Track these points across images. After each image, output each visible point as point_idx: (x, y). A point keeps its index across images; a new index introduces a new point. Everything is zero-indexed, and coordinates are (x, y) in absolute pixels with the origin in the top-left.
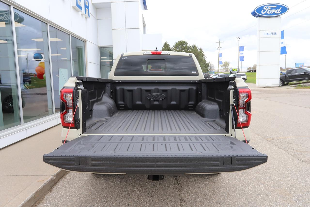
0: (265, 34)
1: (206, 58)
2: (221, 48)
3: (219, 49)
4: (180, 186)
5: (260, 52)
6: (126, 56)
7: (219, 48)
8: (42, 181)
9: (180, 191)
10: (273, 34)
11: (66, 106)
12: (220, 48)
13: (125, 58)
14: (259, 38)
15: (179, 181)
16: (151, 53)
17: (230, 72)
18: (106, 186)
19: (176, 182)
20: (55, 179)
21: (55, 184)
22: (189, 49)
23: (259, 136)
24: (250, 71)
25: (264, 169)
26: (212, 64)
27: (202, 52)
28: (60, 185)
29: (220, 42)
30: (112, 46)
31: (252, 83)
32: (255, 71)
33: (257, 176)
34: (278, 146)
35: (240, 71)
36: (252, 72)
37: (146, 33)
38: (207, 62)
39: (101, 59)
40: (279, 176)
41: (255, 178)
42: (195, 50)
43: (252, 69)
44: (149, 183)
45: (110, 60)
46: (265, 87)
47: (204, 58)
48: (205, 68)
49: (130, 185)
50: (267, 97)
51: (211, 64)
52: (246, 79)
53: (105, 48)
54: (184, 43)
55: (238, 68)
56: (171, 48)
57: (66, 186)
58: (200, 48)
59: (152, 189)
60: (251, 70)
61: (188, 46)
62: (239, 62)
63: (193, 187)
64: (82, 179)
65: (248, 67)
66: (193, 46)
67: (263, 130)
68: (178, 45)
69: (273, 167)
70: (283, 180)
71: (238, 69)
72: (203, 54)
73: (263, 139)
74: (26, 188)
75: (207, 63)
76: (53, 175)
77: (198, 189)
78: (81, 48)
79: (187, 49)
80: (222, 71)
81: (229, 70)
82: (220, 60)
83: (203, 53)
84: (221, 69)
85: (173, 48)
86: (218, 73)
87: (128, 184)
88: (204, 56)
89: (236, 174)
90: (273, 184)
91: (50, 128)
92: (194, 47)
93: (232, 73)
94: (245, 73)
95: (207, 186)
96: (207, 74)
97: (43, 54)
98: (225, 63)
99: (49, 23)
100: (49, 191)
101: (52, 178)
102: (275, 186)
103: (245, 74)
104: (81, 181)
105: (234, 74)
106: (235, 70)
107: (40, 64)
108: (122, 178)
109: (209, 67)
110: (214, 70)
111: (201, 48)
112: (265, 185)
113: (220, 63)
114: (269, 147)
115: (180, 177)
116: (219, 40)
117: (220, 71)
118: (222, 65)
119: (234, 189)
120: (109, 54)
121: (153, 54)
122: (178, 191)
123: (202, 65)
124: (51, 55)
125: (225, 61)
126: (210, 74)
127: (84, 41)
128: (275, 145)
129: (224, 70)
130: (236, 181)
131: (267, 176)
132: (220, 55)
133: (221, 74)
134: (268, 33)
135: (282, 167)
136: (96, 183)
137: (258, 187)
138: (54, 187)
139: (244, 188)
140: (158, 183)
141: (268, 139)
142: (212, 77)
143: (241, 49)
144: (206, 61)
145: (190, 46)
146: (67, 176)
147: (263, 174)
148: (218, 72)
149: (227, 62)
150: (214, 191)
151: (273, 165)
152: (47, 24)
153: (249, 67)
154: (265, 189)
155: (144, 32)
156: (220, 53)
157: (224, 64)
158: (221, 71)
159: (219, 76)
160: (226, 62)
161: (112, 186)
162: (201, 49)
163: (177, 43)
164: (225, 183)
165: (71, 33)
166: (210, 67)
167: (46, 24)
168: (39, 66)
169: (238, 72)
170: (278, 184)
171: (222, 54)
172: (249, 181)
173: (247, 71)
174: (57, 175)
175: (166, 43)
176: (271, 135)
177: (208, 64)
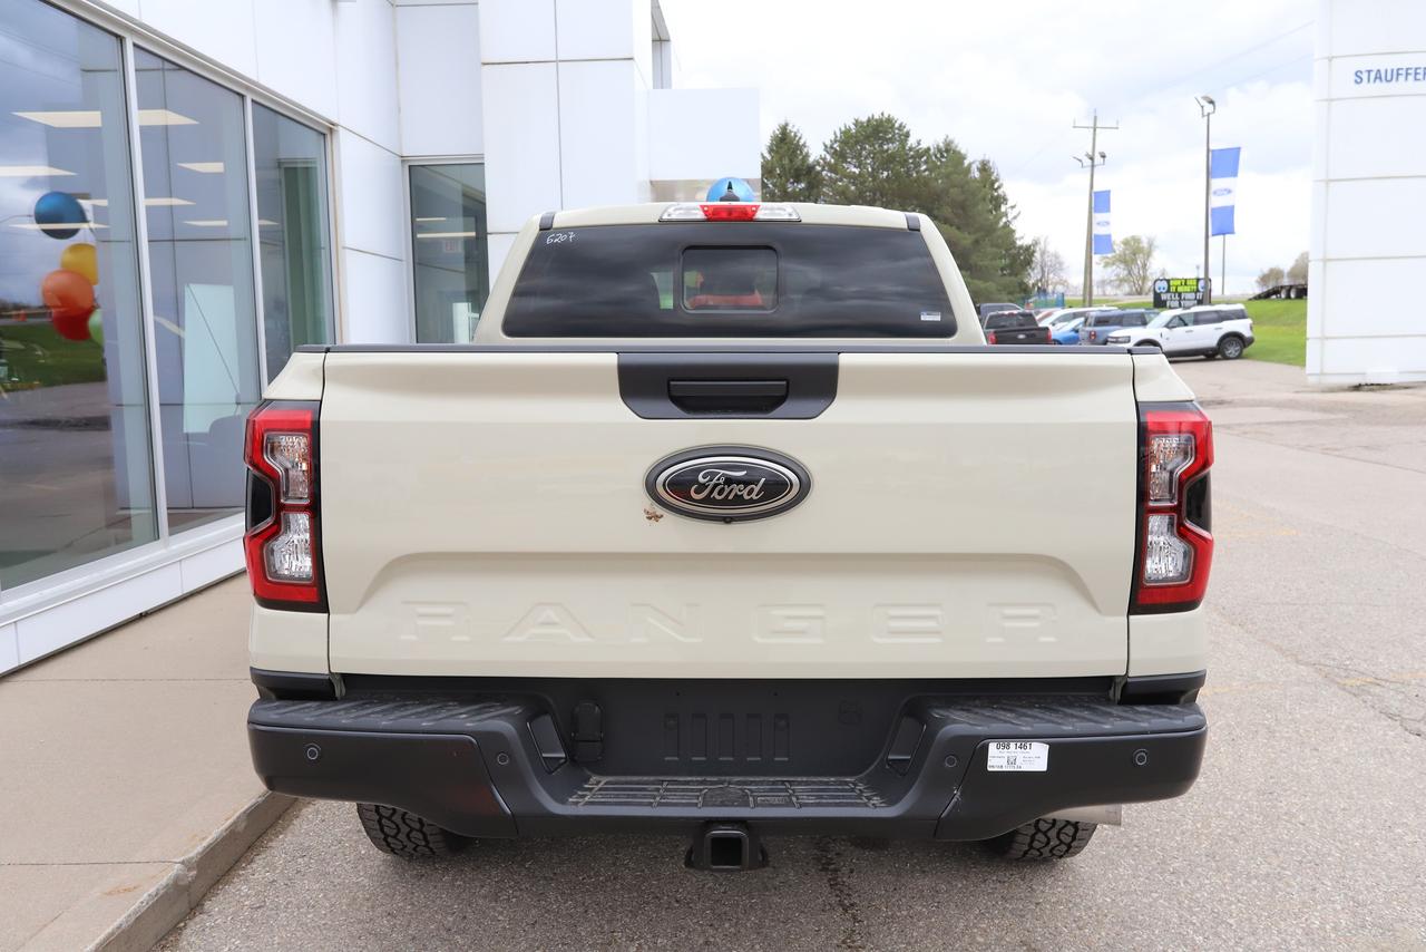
0: (1365, 76)
1: (1015, 218)
2: (1103, 157)
3: (1093, 166)
4: (854, 917)
5: (1332, 184)
6: (565, 230)
7: (1092, 159)
8: (129, 890)
9: (854, 942)
10: (1411, 78)
11: (278, 498)
12: (1098, 159)
13: (561, 238)
14: (1327, 100)
15: (849, 895)
16: (700, 215)
17: (1157, 296)
18: (465, 917)
19: (833, 900)
20: (193, 882)
21: (192, 909)
22: (917, 165)
23: (1298, 662)
24: (1276, 291)
25: (1310, 841)
26: (1051, 249)
27: (993, 183)
28: (220, 912)
29: (1098, 125)
30: (482, 156)
31: (1280, 362)
32: (1302, 292)
33: (1268, 875)
34: (1403, 720)
35: (1216, 292)
36: (1288, 297)
37: (670, 86)
38: (1019, 243)
39: (415, 228)
40: (1390, 878)
41: (1255, 882)
42: (950, 169)
43: (1286, 282)
44: (688, 903)
45: (465, 231)
46: (1358, 388)
47: (1004, 220)
48: (1010, 275)
49: (591, 913)
50: (1366, 447)
51: (1043, 253)
52: (1251, 341)
53: (438, 169)
54: (886, 133)
55: (1202, 276)
56: (811, 160)
57: (252, 920)
58: (980, 158)
59: (704, 932)
60: (1282, 287)
61: (911, 149)
62: (1211, 239)
63: (921, 924)
64: (337, 881)
65: (1266, 271)
66: (941, 145)
67: (1324, 630)
68: (857, 143)
69: (1361, 832)
70: (1410, 896)
71: (1201, 283)
72: (1000, 192)
73: (1319, 679)
74: (45, 926)
75: (1021, 247)
76: (183, 863)
77: (946, 932)
78: (307, 168)
79: (904, 163)
80: (1109, 290)
81: (1149, 284)
82: (1097, 230)
83: (996, 190)
84: (1103, 283)
85: (824, 159)
86: (1084, 306)
87: (580, 910)
88: (1003, 208)
89: (1154, 862)
90: (1355, 914)
91: (142, 616)
92: (947, 151)
93: (1165, 302)
94: (1240, 306)
95: (997, 922)
96: (1021, 310)
97: (86, 197)
98: (1126, 243)
99: (132, 31)
100: (164, 942)
101: (177, 879)
102: (1363, 927)
103: (1242, 311)
104: (332, 894)
105: (1179, 312)
106: (1187, 289)
107: (69, 257)
108: (545, 878)
109: (1033, 269)
110: (1060, 289)
111: (987, 158)
112: (1306, 920)
113: (1096, 244)
114: (1347, 722)
115: (852, 872)
116: (1095, 111)
117: (1096, 291)
118: (1110, 255)
119: (1138, 938)
120: (459, 200)
121: (714, 216)
122: (844, 942)
123: (994, 259)
124: (143, 202)
125: (1128, 235)
126: (1038, 313)
127: (326, 132)
128: (1383, 716)
129: (1119, 286)
130: (1155, 895)
131: (1325, 875)
132: (1100, 202)
133: (1104, 308)
134: (1379, 71)
135: (1413, 833)
136: (413, 904)
137: (1267, 929)
138: (191, 923)
139: (1195, 932)
140: (738, 905)
141: (1348, 682)
142: (1047, 329)
143: (1222, 163)
144: (1017, 235)
145: (924, 146)
146: (254, 866)
147: (1301, 862)
148: (1084, 301)
149: (1136, 240)
150: (1033, 946)
151: (1365, 818)
152: (121, 39)
153: (1272, 271)
154: (1304, 941)
155: (661, 77)
156: (1096, 189)
157: (1119, 248)
158: (1105, 295)
159: (1091, 321)
160: (1134, 238)
161: (494, 919)
162: (985, 168)
163: (850, 130)
164: (1090, 908)
165: (252, 86)
166: (1038, 270)
167: (114, 38)
168: (66, 269)
169: (1199, 296)
170: (1380, 918)
171: (1109, 191)
172: (1221, 900)
173: (1258, 291)
174: (201, 858)
175: (784, 129)
176: (1365, 661)
177: (1028, 252)
